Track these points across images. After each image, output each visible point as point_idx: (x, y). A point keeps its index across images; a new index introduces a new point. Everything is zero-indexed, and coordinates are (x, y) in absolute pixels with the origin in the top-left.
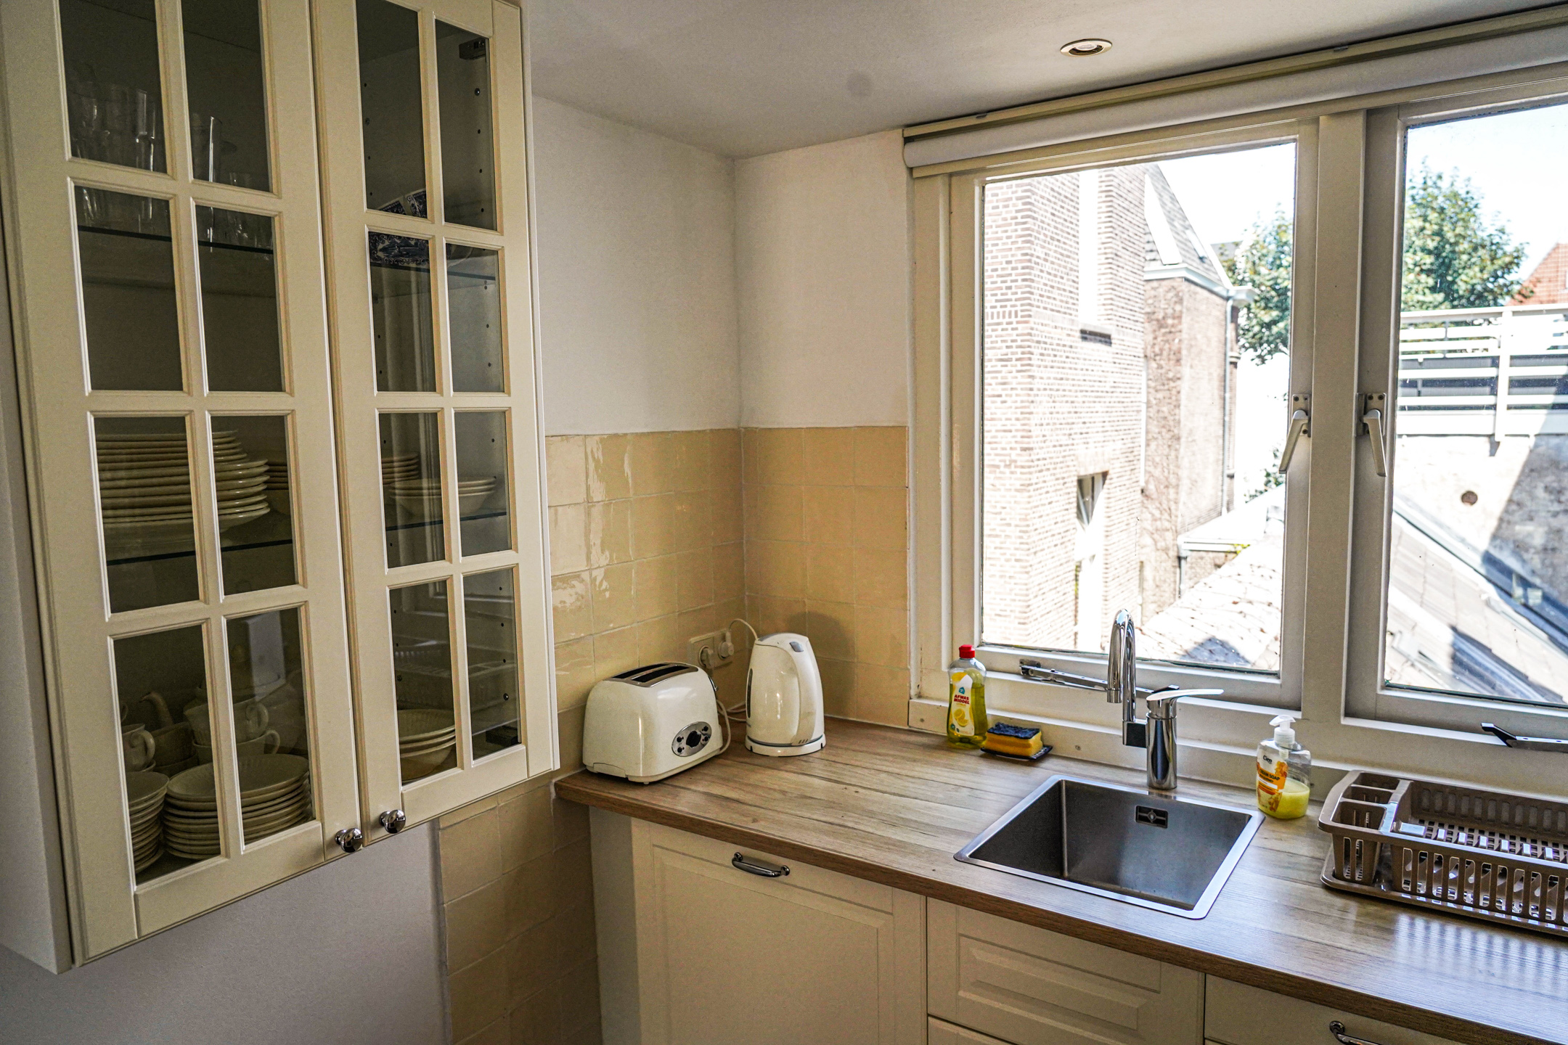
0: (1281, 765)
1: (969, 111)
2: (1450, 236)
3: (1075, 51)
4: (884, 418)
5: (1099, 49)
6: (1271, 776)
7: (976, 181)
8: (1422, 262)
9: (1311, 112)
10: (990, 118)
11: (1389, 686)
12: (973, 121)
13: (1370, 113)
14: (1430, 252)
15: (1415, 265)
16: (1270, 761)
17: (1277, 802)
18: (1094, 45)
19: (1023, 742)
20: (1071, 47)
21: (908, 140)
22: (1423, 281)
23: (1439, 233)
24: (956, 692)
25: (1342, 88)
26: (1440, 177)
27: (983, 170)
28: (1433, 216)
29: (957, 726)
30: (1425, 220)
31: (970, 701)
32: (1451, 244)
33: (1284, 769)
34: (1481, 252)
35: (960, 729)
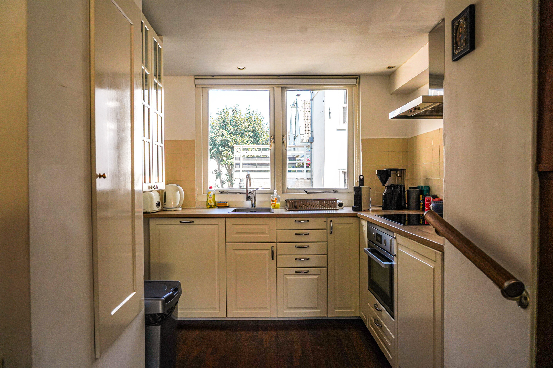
0: (276, 198)
1: (210, 75)
2: (257, 127)
3: (239, 69)
4: (189, 138)
5: (243, 69)
6: (274, 201)
7: (208, 90)
8: (250, 134)
9: (273, 86)
10: (215, 77)
11: (288, 188)
12: (211, 77)
13: (282, 87)
14: (252, 132)
15: (248, 135)
16: (274, 198)
17: (275, 205)
18: (243, 68)
19: (226, 203)
20: (238, 68)
21: (196, 79)
22: (251, 140)
23: (254, 127)
24: (209, 196)
25: (278, 83)
26: (253, 111)
27: (208, 87)
28: (252, 122)
29: (210, 203)
30: (250, 123)
31: (213, 198)
32: (257, 130)
33: (276, 199)
34: (264, 133)
35: (210, 204)
